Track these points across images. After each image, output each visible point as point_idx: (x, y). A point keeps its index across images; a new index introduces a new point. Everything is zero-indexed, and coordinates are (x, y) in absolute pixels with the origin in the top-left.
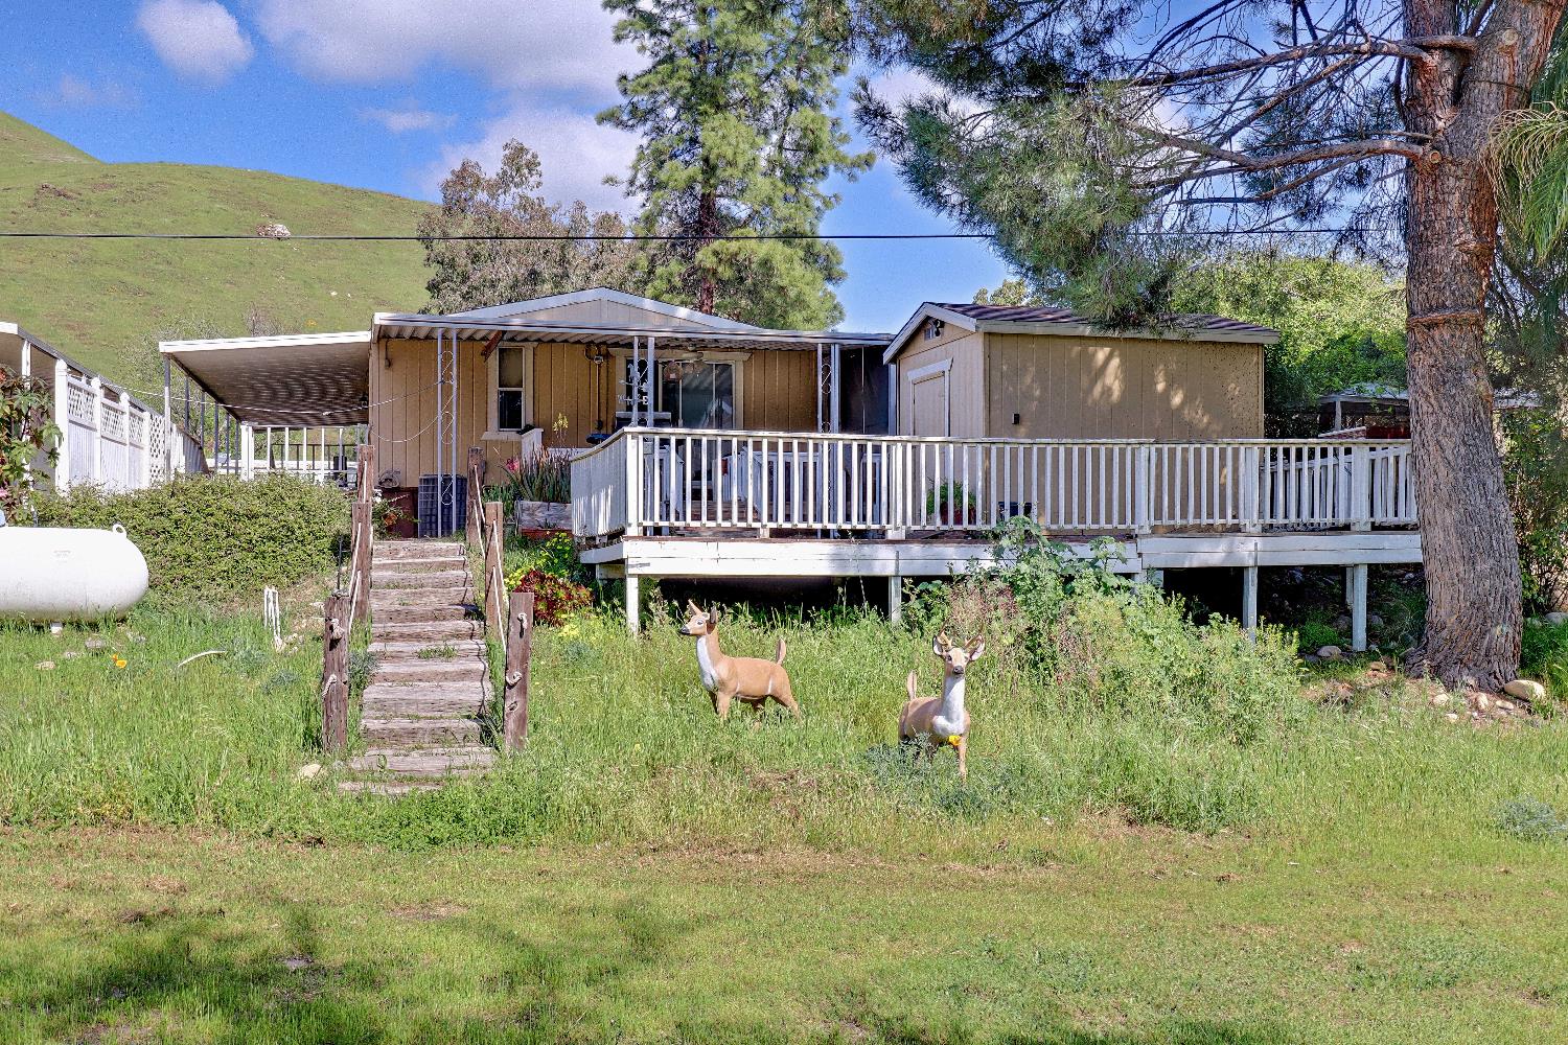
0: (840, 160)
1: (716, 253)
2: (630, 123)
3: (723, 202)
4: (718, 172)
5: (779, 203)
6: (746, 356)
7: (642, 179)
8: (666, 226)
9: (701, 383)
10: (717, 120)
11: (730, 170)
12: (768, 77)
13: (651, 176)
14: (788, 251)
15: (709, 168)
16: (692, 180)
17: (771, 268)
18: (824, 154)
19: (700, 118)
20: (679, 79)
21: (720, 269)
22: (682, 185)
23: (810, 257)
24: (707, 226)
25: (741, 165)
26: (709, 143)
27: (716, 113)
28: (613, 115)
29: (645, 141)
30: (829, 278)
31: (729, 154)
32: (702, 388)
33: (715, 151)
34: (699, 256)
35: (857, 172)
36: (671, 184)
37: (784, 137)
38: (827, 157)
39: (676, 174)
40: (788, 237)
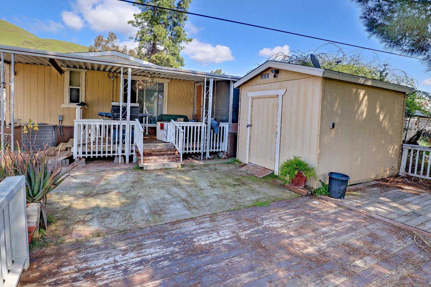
0: (185, 39)
1: (156, 57)
2: (136, 25)
3: (158, 46)
4: (157, 38)
5: (171, 47)
6: (169, 81)
7: (138, 38)
8: (144, 51)
9: (152, 88)
10: (157, 26)
11: (160, 38)
12: (169, 19)
13: (141, 38)
14: (173, 57)
15: (155, 37)
16: (151, 39)
17: (169, 61)
18: (181, 37)
19: (153, 25)
20: (149, 15)
21: (157, 60)
22: (148, 40)
23: (178, 60)
24: (154, 51)
25: (163, 37)
26: (155, 31)
27: (157, 25)
28: (132, 22)
29: (140, 30)
30: (181, 65)
31: (160, 34)
32: (152, 90)
33: (157, 33)
34: (152, 57)
35: (188, 42)
36: (146, 40)
37: (172, 33)
38: (182, 38)
39: (147, 38)
40: (174, 54)
